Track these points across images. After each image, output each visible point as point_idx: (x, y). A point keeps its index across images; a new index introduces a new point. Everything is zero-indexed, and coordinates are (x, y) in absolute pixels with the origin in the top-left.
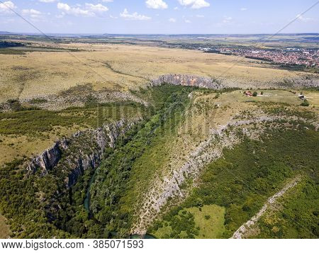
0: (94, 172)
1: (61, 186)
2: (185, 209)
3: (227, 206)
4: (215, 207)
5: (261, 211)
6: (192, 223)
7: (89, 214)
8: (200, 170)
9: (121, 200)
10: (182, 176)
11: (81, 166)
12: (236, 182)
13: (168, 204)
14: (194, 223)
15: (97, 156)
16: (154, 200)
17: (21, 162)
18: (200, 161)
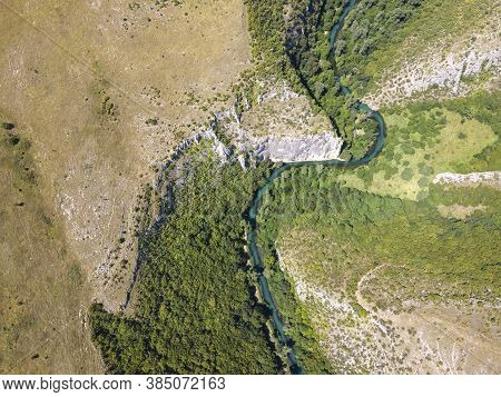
2: (444, 110)
4: (486, 129)
6: (436, 132)
7: (331, 51)
10: (478, 66)
13: (427, 92)
14: (439, 133)
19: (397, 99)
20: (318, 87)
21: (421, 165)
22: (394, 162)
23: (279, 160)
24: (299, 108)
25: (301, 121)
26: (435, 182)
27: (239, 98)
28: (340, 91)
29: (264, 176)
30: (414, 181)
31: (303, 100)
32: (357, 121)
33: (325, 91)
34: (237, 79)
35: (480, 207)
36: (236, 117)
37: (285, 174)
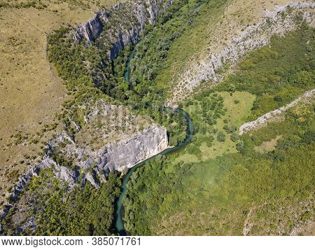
0: (133, 49)
1: (104, 58)
2: (216, 92)
3: (258, 94)
4: (246, 94)
5: (293, 103)
6: (221, 105)
7: (129, 86)
8: (240, 57)
9: (158, 77)
10: (219, 62)
11: (121, 41)
12: (276, 73)
14: (223, 105)
15: (136, 32)
16: (188, 81)
17: (67, 31)
18: (242, 48)
19: (186, 95)
21: (225, 128)
22: (207, 134)
23: (124, 167)
24: (121, 115)
25: (127, 124)
26: (241, 134)
27: (67, 123)
29: (116, 185)
30: (228, 139)
31: (122, 108)
32: (168, 118)
34: (59, 109)
35: (278, 137)
36: (69, 139)
37: (134, 175)
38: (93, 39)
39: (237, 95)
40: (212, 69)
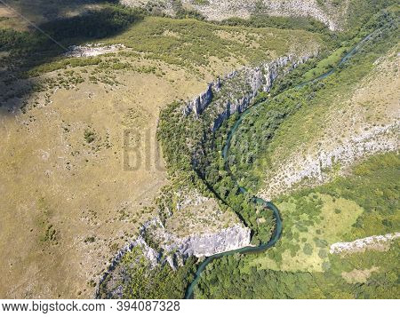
1: (207, 131)
2: (318, 193)
3: (367, 209)
4: (352, 204)
6: (318, 211)
8: (356, 159)
10: (329, 160)
11: (228, 112)
12: (396, 187)
14: (320, 212)
15: (247, 100)
16: (289, 174)
17: (178, 105)
18: (361, 149)
19: (282, 190)
20: (222, 190)
21: (316, 239)
22: (294, 241)
23: (202, 255)
24: (210, 208)
25: (214, 219)
26: (331, 252)
27: (162, 208)
28: (239, 191)
29: (192, 271)
30: (315, 254)
31: (213, 201)
32: (257, 212)
33: (227, 193)
34: (158, 193)
35: (374, 269)
36: (161, 224)
37: (210, 267)
38: (200, 111)
39: (341, 202)
40: (319, 167)
